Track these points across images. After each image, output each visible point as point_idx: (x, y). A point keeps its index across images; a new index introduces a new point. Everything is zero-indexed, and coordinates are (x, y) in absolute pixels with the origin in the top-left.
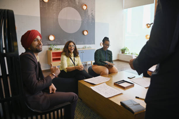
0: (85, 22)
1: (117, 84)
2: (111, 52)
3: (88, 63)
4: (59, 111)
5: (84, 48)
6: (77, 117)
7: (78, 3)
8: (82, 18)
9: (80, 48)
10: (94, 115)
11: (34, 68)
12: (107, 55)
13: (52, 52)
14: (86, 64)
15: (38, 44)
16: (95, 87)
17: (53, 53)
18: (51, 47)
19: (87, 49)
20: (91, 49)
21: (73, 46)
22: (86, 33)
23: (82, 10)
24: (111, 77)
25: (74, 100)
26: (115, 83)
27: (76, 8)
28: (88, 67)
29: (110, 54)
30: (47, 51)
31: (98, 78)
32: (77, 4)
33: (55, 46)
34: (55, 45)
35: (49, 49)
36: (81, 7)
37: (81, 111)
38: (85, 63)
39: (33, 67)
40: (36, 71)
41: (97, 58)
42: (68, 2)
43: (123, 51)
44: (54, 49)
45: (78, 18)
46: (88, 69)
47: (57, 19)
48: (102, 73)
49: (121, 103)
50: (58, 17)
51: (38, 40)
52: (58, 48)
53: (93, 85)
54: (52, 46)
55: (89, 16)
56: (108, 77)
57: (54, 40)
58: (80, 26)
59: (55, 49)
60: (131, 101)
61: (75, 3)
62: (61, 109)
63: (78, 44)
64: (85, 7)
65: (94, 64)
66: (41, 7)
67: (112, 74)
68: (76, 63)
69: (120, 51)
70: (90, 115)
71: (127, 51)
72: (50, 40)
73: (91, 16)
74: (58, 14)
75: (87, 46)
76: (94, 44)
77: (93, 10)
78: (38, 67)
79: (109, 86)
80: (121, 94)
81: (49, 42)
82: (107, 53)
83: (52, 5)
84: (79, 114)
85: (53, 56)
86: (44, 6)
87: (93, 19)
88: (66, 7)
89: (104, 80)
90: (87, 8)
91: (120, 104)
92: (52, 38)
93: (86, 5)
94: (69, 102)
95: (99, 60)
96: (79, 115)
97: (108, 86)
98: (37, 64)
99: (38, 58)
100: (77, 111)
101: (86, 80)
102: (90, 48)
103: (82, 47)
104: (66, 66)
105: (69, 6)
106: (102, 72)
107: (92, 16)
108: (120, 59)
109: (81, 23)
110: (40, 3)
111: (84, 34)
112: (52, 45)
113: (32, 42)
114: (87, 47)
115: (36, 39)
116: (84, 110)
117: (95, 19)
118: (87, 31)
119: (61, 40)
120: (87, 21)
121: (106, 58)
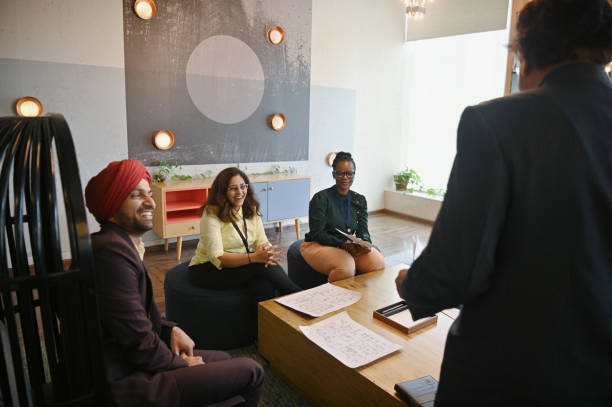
0: (277, 86)
1: (382, 317)
2: (362, 199)
3: (284, 224)
5: (271, 173)
7: (255, 20)
8: (266, 73)
9: (259, 174)
12: (350, 209)
13: (164, 189)
14: (278, 225)
15: (143, 204)
16: (316, 325)
17: (168, 193)
18: (163, 170)
19: (282, 177)
20: (293, 177)
21: (242, 187)
22: (278, 123)
23: (268, 46)
25: (253, 384)
26: (379, 311)
27: (245, 37)
31: (321, 293)
32: (252, 25)
33: (173, 167)
34: (174, 164)
35: (156, 177)
36: (265, 35)
38: (275, 223)
41: (317, 221)
42: (221, 18)
43: (401, 182)
44: (172, 178)
45: (255, 73)
47: (183, 78)
48: (333, 271)
49: (397, 387)
50: (184, 69)
51: (142, 194)
52: (186, 175)
54: (166, 167)
55: (291, 65)
56: (353, 287)
57: (172, 149)
58: (260, 98)
59: (176, 176)
60: (429, 381)
61: (244, 22)
63: (254, 161)
64: (276, 37)
65: (308, 238)
66: (130, 35)
67: (365, 275)
68: (250, 239)
69: (389, 183)
71: (412, 182)
72: (157, 148)
73: (296, 64)
74: (185, 58)
75: (283, 165)
76: (306, 158)
77: (304, 44)
79: (356, 320)
80: (396, 353)
81: (153, 153)
82: (349, 203)
83: (165, 27)
85: (168, 203)
86: (137, 34)
87: (304, 76)
88: (212, 35)
89: (342, 300)
90: (282, 39)
91: (395, 392)
92: (163, 141)
93: (280, 30)
95: (323, 227)
97: (355, 322)
101: (282, 300)
102: (292, 172)
103: (265, 171)
104: (218, 251)
105: (223, 30)
106: (334, 268)
107: (301, 64)
108: (390, 208)
109: (262, 88)
110: (125, 21)
111: (272, 128)
112: (163, 165)
113: (125, 199)
114: (281, 170)
116: (277, 397)
117: (309, 75)
118: (282, 116)
119: (196, 146)
120: (284, 83)
121: (347, 218)
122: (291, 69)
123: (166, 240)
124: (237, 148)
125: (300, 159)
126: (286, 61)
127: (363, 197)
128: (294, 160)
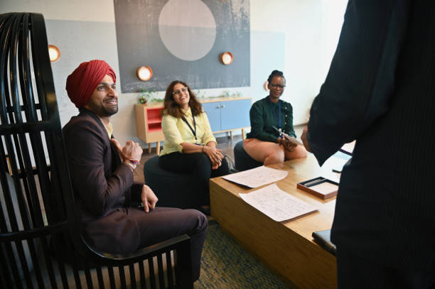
0: (226, 32)
1: (304, 188)
2: (289, 106)
3: (233, 134)
4: (164, 255)
5: (223, 96)
6: (207, 266)
8: (217, 22)
9: (213, 98)
10: (248, 261)
11: (100, 155)
12: (280, 114)
13: (146, 108)
14: (229, 135)
15: (108, 95)
16: (251, 194)
17: (149, 111)
18: (144, 95)
19: (231, 99)
20: (240, 98)
22: (227, 59)
23: (218, 3)
24: (291, 168)
25: (198, 228)
26: (301, 183)
28: (234, 143)
29: (287, 109)
30: (135, 107)
33: (152, 93)
34: (152, 91)
35: (140, 100)
37: (217, 252)
38: (227, 133)
39: (99, 150)
40: (104, 161)
44: (152, 100)
45: (209, 23)
46: (233, 148)
47: (156, 28)
48: (267, 158)
49: (314, 235)
50: (157, 21)
51: (106, 86)
52: (162, 99)
53: (246, 188)
54: (147, 93)
55: (236, 16)
56: (283, 169)
57: (151, 80)
58: (213, 41)
59: (155, 100)
62: (167, 251)
63: (210, 88)
65: (249, 136)
67: (292, 161)
70: (238, 262)
72: (140, 79)
73: (239, 15)
74: (157, 14)
75: (232, 90)
76: (249, 85)
78: (109, 151)
79: (285, 191)
80: (315, 212)
81: (138, 83)
82: (280, 110)
84: (211, 258)
85: (149, 119)
87: (246, 23)
89: (273, 177)
91: (313, 238)
92: (145, 74)
94: (186, 235)
96: (212, 262)
97: (283, 192)
98: (108, 144)
99: (111, 128)
100: (207, 251)
101: (228, 177)
102: (238, 95)
103: (219, 95)
106: (267, 156)
107: (243, 15)
109: (214, 34)
111: (222, 62)
112: (145, 91)
113: (93, 91)
114: (230, 94)
115: (102, 85)
116: (224, 248)
117: (249, 22)
118: (230, 54)
119: (168, 77)
120: (231, 30)
121: (278, 121)
122: (235, 18)
123: (149, 144)
124: (198, 78)
125: (244, 86)
126: (232, 13)
127: (290, 104)
128: (240, 86)
